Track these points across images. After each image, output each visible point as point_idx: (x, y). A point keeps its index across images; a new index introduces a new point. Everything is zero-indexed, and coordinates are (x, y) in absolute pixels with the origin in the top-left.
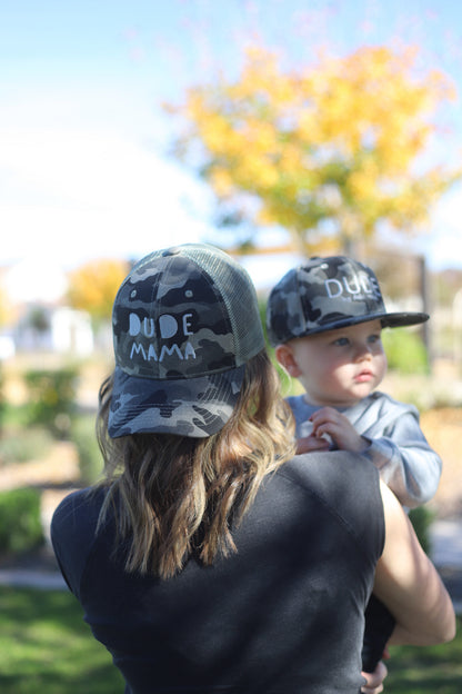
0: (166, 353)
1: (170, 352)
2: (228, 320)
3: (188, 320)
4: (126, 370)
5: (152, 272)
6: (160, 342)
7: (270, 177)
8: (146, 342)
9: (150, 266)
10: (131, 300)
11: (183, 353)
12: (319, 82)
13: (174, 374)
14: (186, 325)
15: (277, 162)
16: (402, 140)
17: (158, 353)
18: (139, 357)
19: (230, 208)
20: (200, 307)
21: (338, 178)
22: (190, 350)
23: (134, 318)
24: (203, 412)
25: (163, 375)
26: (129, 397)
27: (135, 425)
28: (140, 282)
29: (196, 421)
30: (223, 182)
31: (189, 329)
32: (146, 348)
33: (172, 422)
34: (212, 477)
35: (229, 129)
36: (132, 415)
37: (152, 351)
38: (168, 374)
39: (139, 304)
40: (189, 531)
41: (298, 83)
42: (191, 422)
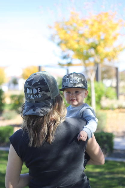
0: (35, 97)
1: (36, 97)
2: (49, 89)
3: (39, 89)
4: (27, 101)
5: (32, 79)
6: (33, 95)
7: (76, 46)
8: (30, 94)
9: (31, 77)
10: (27, 85)
11: (38, 97)
12: (90, 22)
13: (37, 102)
14: (39, 91)
15: (78, 42)
16: (111, 37)
17: (33, 97)
18: (29, 98)
19: (65, 54)
20: (42, 86)
21: (94, 47)
22: (40, 96)
23: (28, 89)
24: (43, 110)
25: (34, 102)
26: (27, 107)
27: (27, 113)
28: (29, 81)
29: (41, 112)
30: (64, 47)
31: (40, 91)
32: (31, 96)
33: (35, 112)
34: (48, 123)
35: (66, 33)
36: (27, 111)
37: (32, 96)
38: (35, 102)
39: (28, 86)
40: (45, 137)
41: (84, 21)
42: (40, 112)
